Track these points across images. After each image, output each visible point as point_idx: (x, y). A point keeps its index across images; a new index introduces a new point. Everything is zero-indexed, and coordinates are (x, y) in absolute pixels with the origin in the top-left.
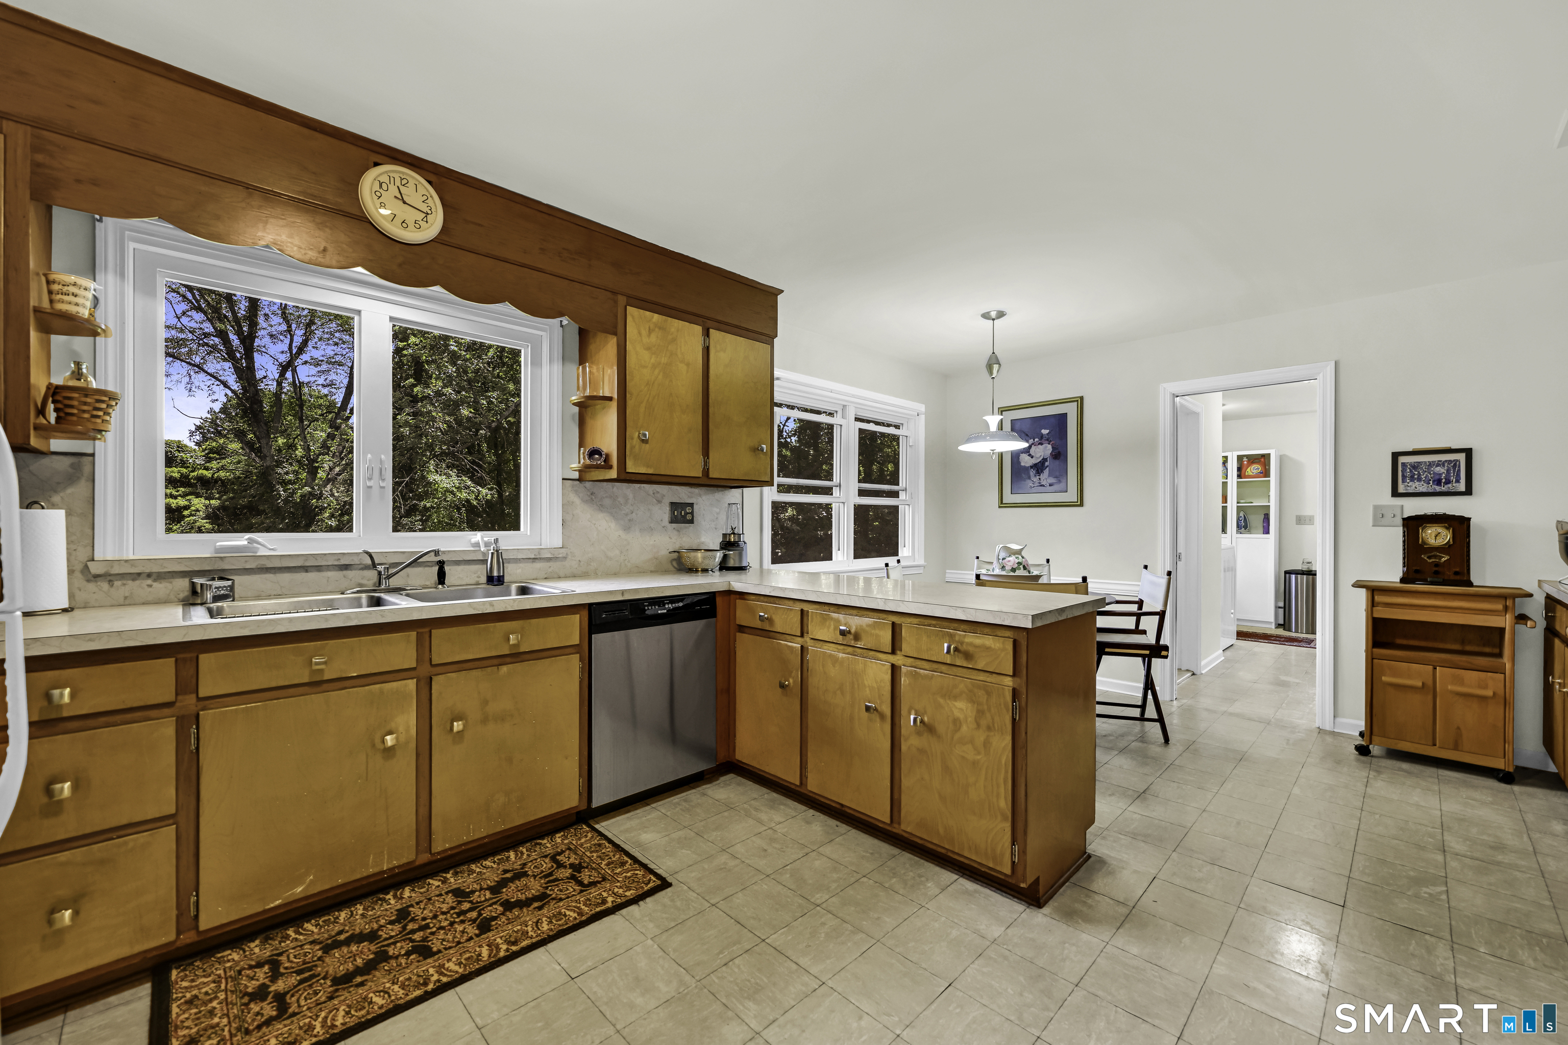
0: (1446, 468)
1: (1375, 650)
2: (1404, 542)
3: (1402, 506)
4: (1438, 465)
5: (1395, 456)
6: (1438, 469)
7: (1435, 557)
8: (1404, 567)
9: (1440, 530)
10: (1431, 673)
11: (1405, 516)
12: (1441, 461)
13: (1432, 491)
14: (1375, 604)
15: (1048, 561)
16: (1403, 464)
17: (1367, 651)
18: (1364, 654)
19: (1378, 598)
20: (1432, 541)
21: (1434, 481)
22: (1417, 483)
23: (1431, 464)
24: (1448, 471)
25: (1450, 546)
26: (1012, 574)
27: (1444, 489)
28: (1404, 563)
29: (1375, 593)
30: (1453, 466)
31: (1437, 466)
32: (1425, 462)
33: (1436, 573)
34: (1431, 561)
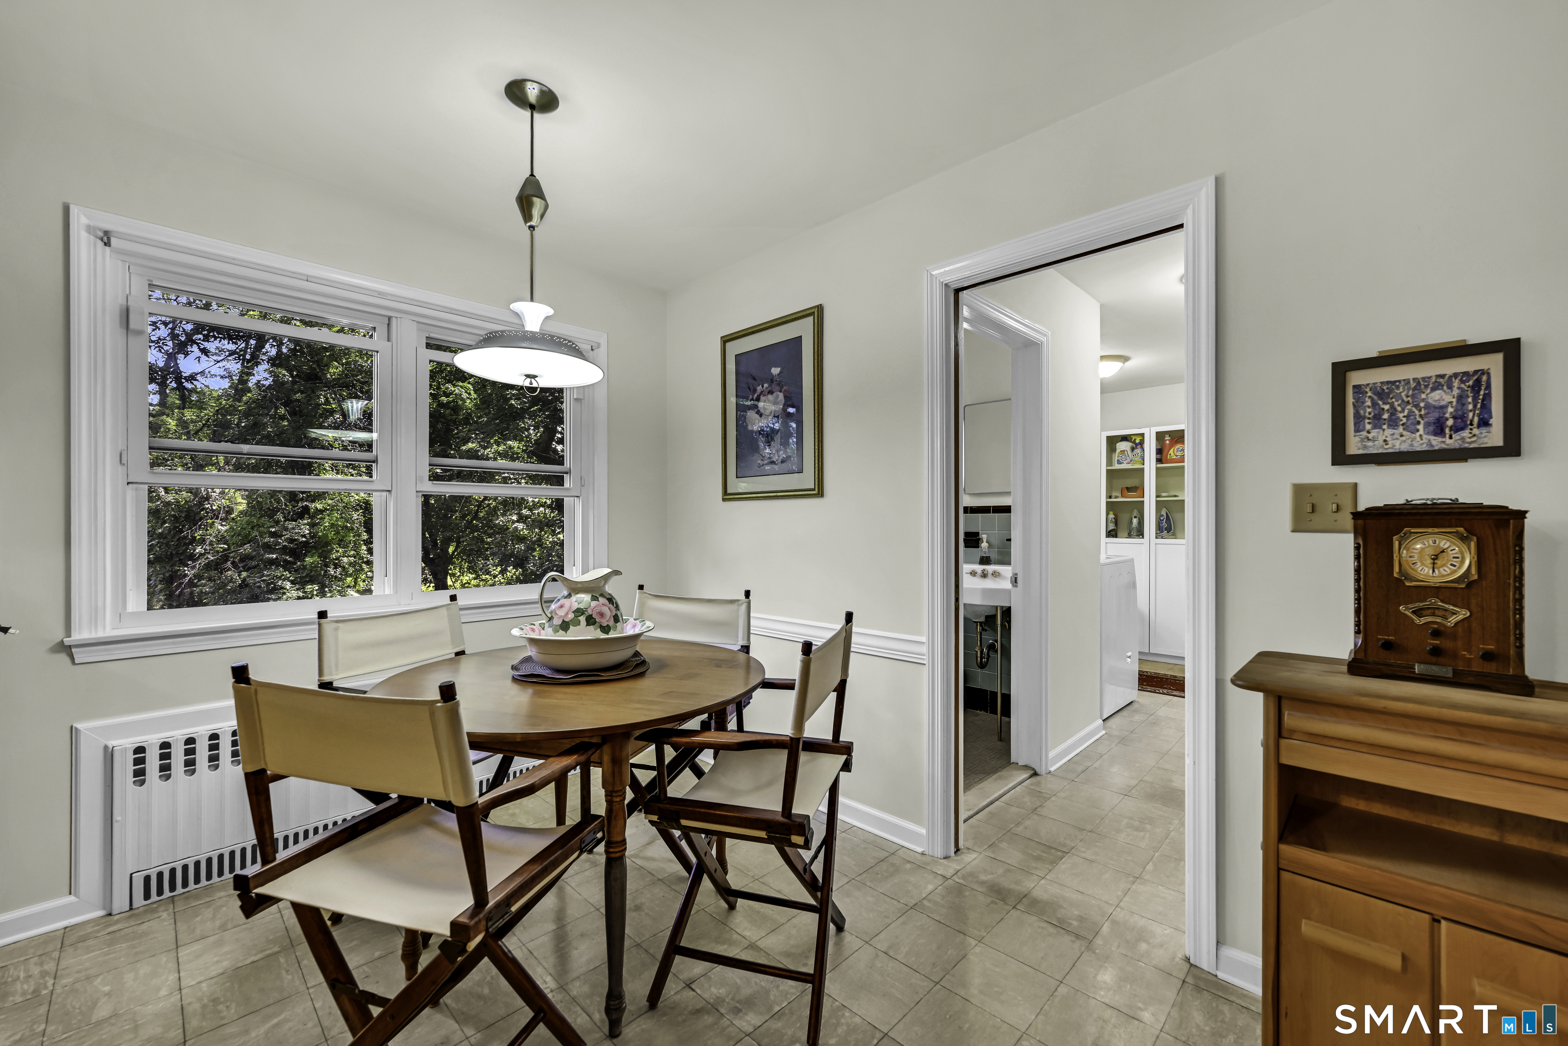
0: (1456, 392)
1: (1283, 847)
2: (1357, 571)
3: (1356, 485)
4: (1437, 387)
5: (1341, 371)
6: (1437, 397)
7: (1433, 611)
8: (1357, 632)
9: (1444, 544)
10: (1426, 936)
11: (1361, 508)
12: (1442, 376)
13: (1424, 448)
14: (1285, 734)
15: (747, 594)
16: (1357, 388)
17: (1265, 846)
18: (1260, 853)
19: (1291, 719)
20: (1424, 572)
21: (1427, 425)
22: (1389, 432)
23: (1420, 385)
24: (1461, 398)
25: (1470, 585)
26: (562, 636)
27: (1451, 442)
28: (1358, 624)
29: (1285, 704)
30: (1472, 387)
31: (1434, 389)
32: (1407, 382)
33: (1436, 652)
34: (1423, 620)
